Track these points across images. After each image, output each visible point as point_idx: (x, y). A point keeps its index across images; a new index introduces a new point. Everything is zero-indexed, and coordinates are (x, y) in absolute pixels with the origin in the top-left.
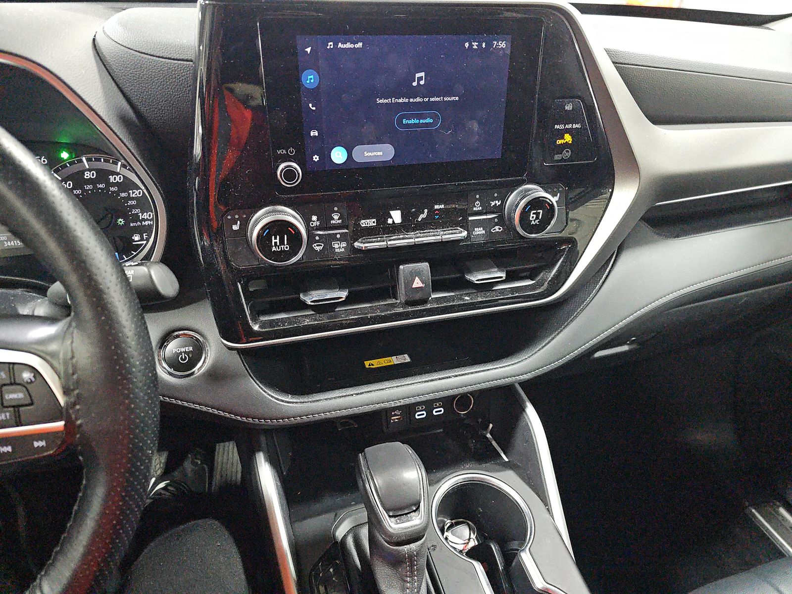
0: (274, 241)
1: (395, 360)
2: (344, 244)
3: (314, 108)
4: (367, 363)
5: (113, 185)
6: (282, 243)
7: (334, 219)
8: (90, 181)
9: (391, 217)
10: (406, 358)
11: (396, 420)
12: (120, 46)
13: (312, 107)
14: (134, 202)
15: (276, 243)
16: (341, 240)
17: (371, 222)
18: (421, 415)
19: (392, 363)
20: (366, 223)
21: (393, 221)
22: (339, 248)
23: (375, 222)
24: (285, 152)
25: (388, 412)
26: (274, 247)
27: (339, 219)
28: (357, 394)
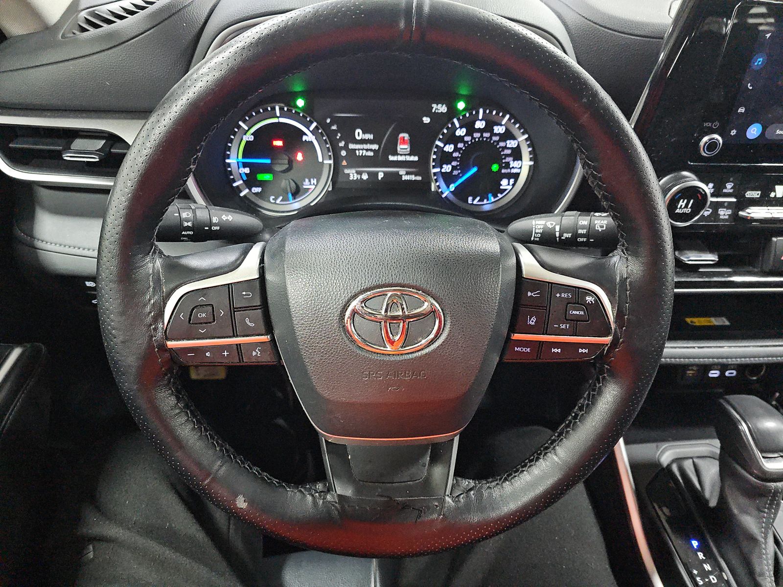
0: (681, 203)
1: (715, 321)
2: (729, 212)
3: (751, 88)
4: (688, 320)
5: (496, 135)
6: (686, 206)
7: (726, 188)
8: (480, 130)
9: (775, 191)
10: (724, 321)
11: (691, 375)
12: (586, 21)
13: (750, 86)
14: (508, 152)
15: (681, 206)
16: (727, 208)
17: (755, 194)
18: (714, 374)
19: (712, 324)
20: (751, 194)
21: (775, 195)
22: (724, 215)
23: (759, 194)
24: (710, 125)
25: (685, 367)
26: (678, 209)
27: (731, 189)
28: (699, 347)
